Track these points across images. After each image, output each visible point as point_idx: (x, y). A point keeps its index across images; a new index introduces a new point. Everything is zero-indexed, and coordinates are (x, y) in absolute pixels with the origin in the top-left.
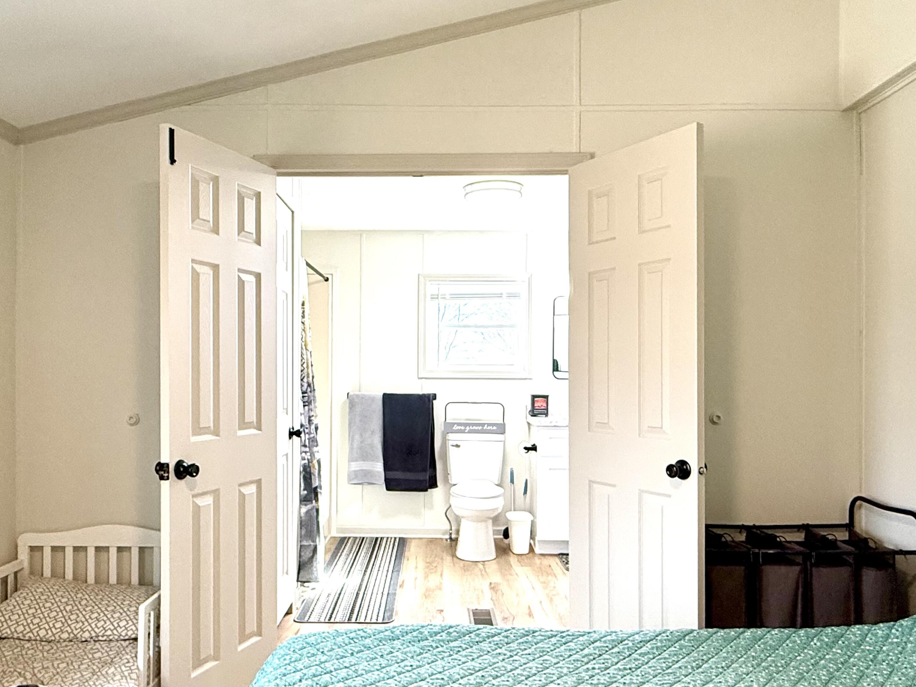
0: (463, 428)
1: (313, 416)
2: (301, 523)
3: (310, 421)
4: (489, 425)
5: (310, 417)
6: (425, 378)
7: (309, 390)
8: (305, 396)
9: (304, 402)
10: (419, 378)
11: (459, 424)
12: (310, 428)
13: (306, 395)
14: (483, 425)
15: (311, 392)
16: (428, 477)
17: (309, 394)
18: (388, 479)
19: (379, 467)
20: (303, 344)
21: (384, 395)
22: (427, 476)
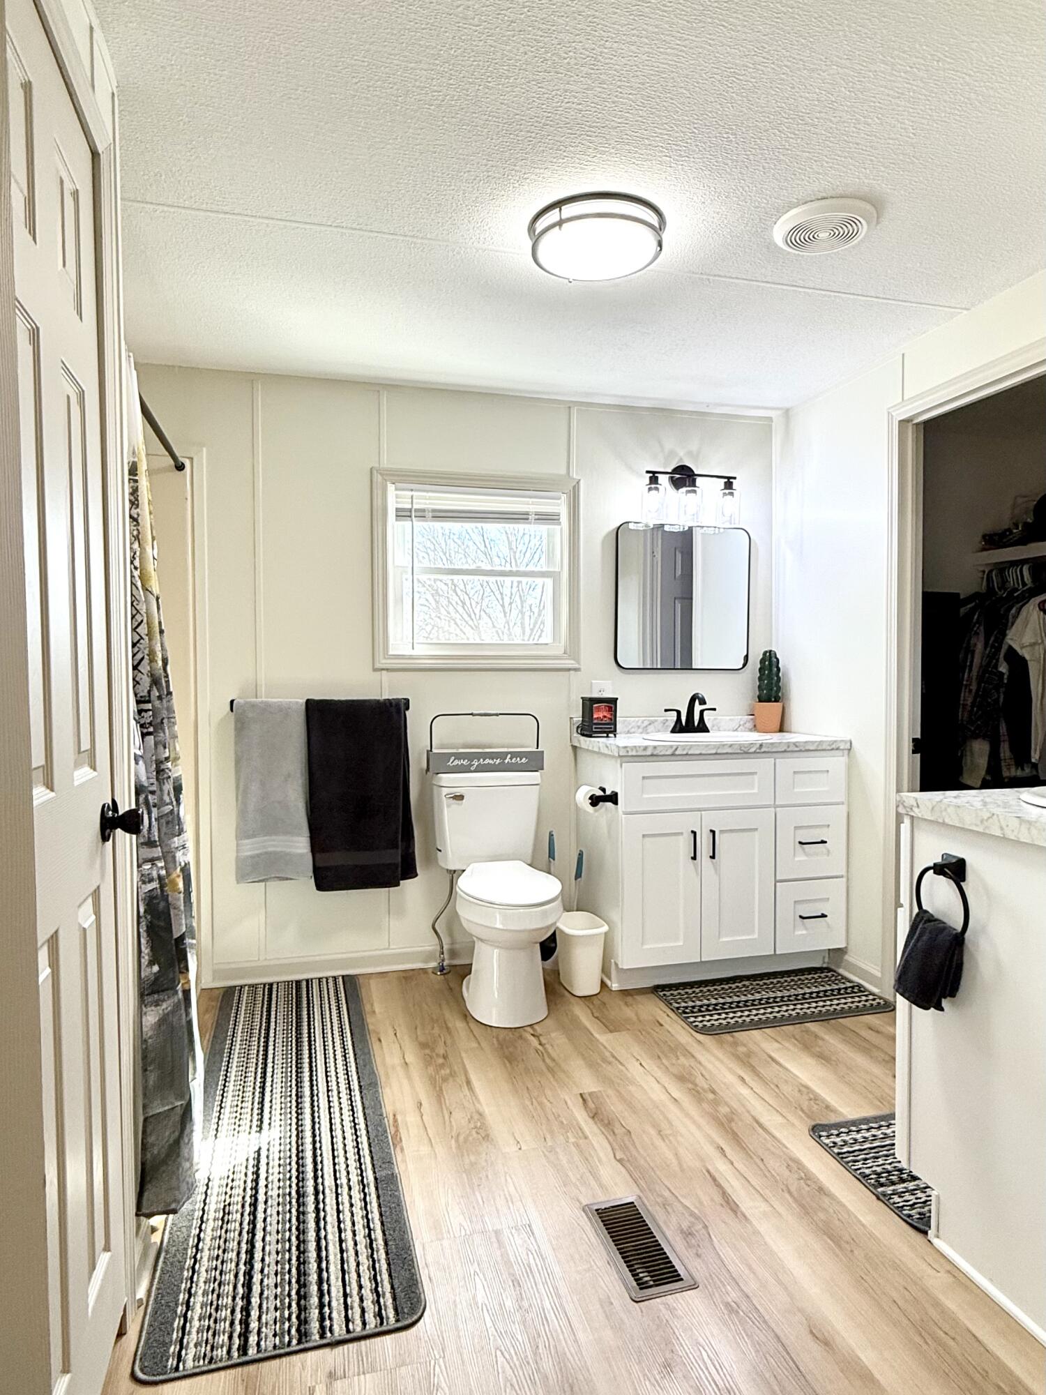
0: (465, 762)
1: (167, 759)
2: (144, 1058)
3: (159, 771)
4: (514, 755)
5: (159, 763)
6: (387, 670)
7: (155, 693)
8: (146, 711)
9: (142, 726)
10: (375, 670)
11: (458, 756)
12: (161, 790)
13: (149, 706)
14: (502, 756)
15: (160, 698)
16: (400, 859)
17: (157, 703)
18: (319, 868)
19: (301, 845)
20: (136, 573)
21: (308, 702)
22: (396, 857)
